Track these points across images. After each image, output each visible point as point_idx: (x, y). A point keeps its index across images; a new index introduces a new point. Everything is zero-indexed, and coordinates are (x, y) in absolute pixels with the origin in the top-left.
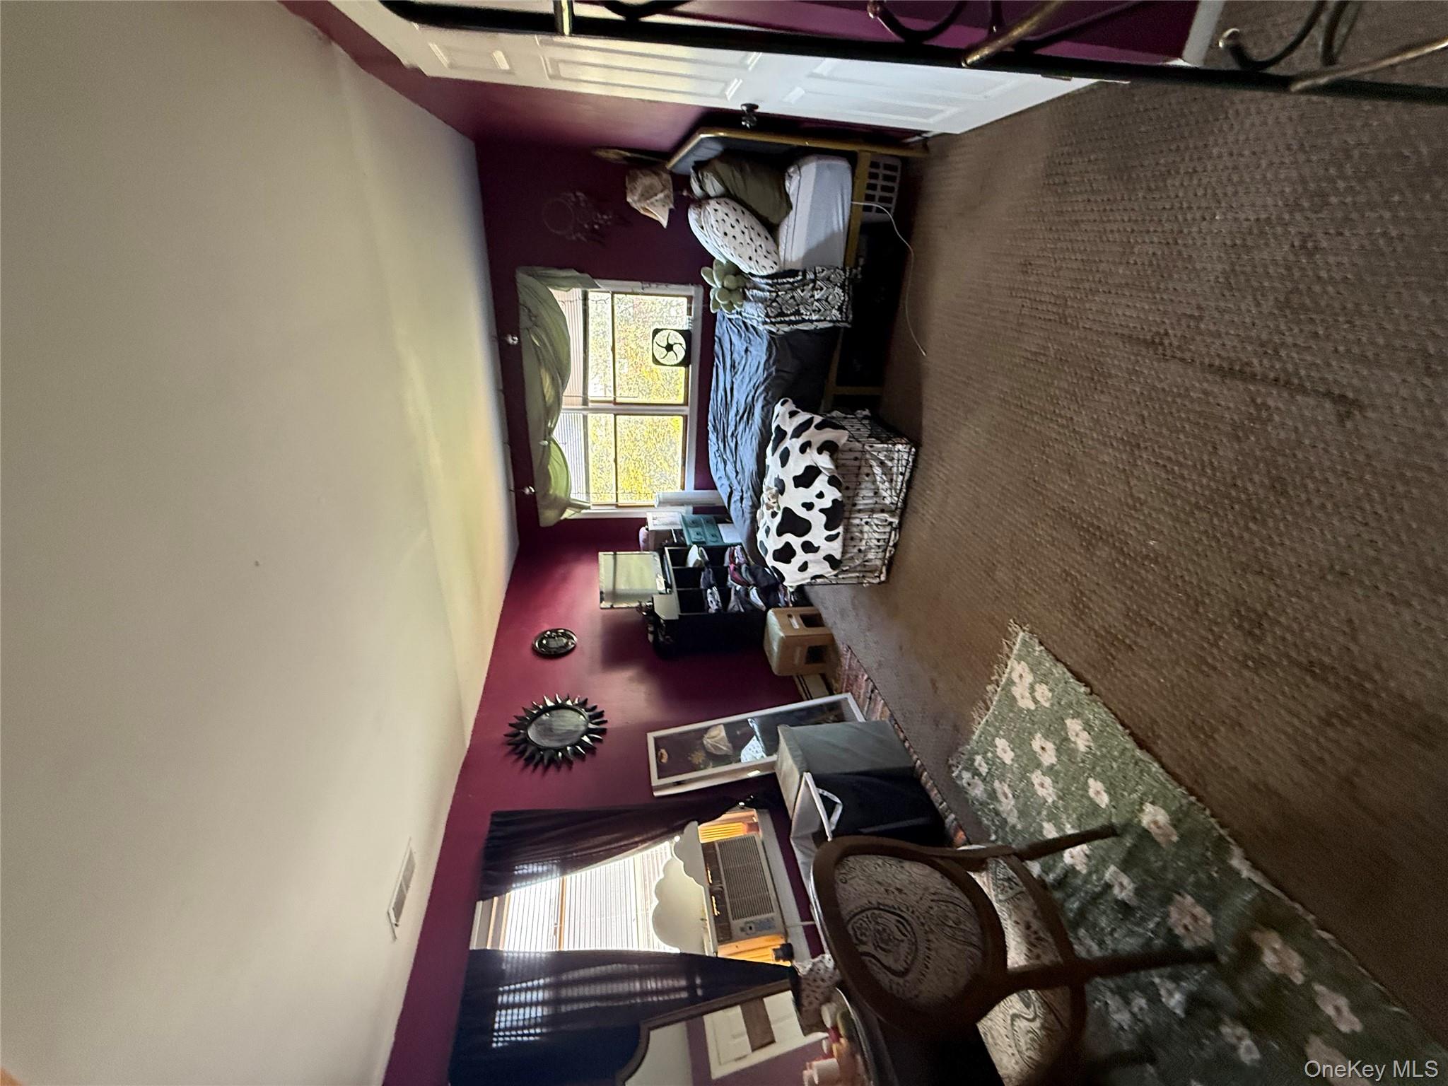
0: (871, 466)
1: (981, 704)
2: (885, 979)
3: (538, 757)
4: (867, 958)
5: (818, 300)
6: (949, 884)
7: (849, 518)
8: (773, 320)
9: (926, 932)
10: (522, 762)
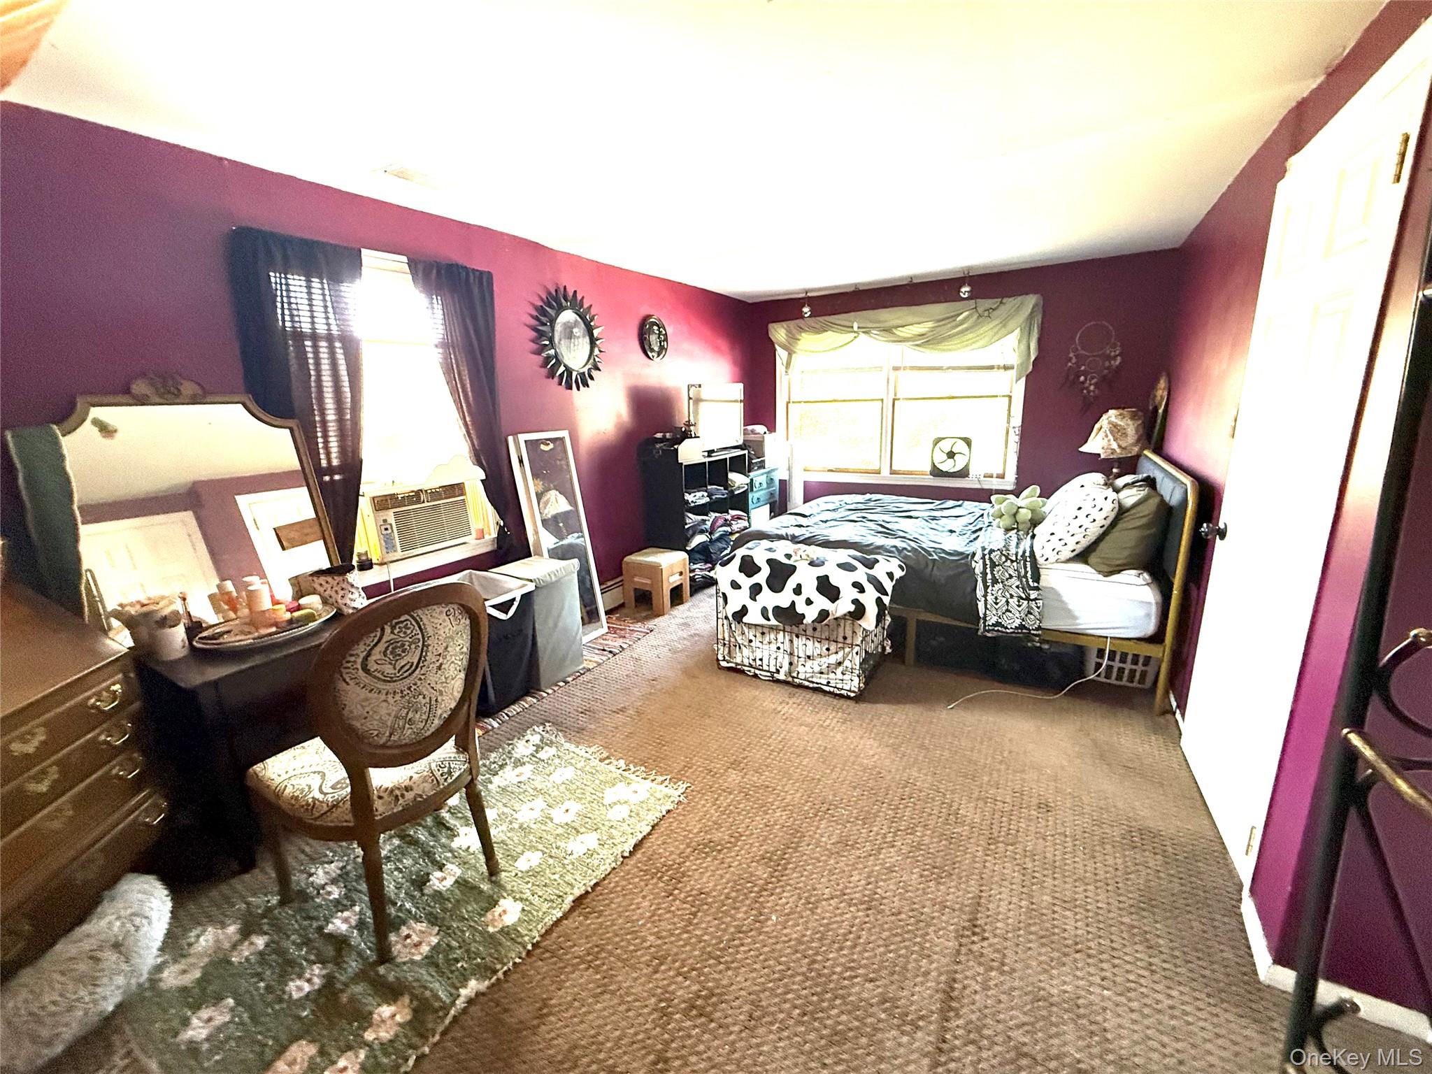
0: (837, 653)
1: (605, 754)
2: (361, 650)
3: (544, 319)
4: (378, 634)
5: (1007, 602)
6: (445, 715)
7: (784, 631)
8: (987, 557)
9: (402, 692)
10: (540, 303)
